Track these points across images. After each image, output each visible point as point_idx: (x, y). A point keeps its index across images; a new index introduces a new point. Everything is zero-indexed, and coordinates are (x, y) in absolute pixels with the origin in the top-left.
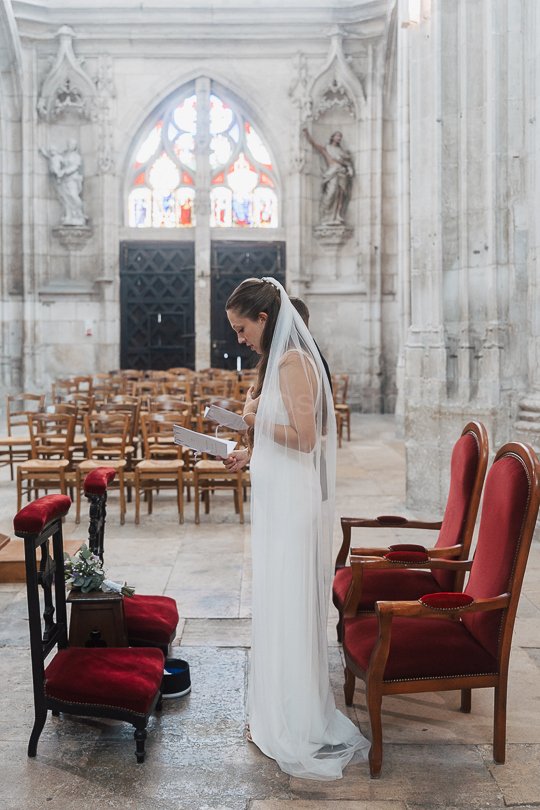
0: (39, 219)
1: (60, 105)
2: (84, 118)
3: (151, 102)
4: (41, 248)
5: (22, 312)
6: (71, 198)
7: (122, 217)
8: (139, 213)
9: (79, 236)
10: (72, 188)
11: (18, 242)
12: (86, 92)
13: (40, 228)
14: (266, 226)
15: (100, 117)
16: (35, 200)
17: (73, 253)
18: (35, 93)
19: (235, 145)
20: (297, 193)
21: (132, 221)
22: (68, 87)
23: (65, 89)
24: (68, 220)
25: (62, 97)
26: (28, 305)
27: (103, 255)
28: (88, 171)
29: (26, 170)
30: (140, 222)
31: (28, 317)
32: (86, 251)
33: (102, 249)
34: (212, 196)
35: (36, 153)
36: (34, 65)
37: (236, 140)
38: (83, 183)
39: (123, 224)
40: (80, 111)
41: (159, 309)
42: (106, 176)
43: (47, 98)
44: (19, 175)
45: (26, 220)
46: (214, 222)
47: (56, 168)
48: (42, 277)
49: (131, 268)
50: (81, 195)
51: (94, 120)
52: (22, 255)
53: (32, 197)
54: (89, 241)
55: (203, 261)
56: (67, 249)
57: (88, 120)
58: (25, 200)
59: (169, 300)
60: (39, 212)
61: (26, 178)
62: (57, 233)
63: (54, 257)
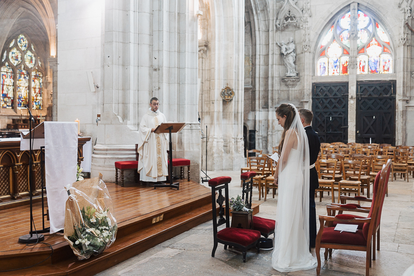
0: (276, 74)
1: (286, 22)
2: (297, 27)
3: (328, 17)
4: (277, 87)
5: (268, 116)
6: (290, 64)
7: (314, 71)
8: (322, 69)
9: (293, 81)
10: (290, 60)
11: (266, 85)
12: (297, 15)
13: (276, 78)
14: (386, 72)
15: (304, 26)
16: (274, 66)
17: (290, 89)
18: (275, 18)
19: (370, 34)
20: (402, 56)
21: (319, 73)
22: (289, 14)
23: (288, 15)
24: (288, 74)
25: (286, 19)
26: (270, 113)
27: (304, 89)
28: (299, 51)
29: (270, 53)
30: (323, 74)
31: (270, 118)
32: (297, 88)
33: (304, 87)
34: (358, 60)
35: (275, 45)
36: (275, 6)
37: (371, 31)
38: (295, 57)
39: (314, 75)
40: (295, 24)
41: (330, 114)
42: (306, 53)
43: (280, 20)
44: (268, 55)
45: (270, 75)
46: (359, 72)
47: (283, 51)
48: (277, 100)
49: (318, 95)
50: (295, 63)
51: (301, 27)
52: (268, 90)
53: (273, 65)
54: (298, 83)
55: (352, 91)
56: (288, 87)
57: (299, 28)
58: (270, 66)
59: (335, 110)
60: (276, 71)
61: (270, 56)
62: (284, 80)
63: (283, 91)
